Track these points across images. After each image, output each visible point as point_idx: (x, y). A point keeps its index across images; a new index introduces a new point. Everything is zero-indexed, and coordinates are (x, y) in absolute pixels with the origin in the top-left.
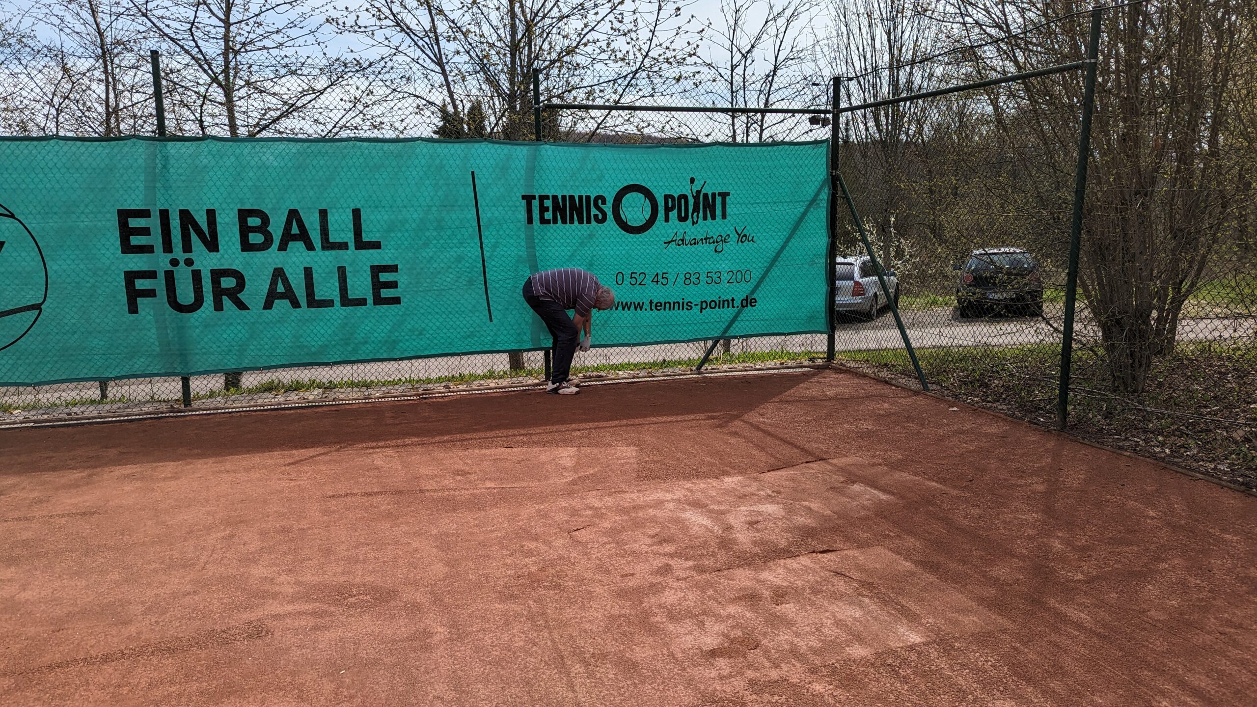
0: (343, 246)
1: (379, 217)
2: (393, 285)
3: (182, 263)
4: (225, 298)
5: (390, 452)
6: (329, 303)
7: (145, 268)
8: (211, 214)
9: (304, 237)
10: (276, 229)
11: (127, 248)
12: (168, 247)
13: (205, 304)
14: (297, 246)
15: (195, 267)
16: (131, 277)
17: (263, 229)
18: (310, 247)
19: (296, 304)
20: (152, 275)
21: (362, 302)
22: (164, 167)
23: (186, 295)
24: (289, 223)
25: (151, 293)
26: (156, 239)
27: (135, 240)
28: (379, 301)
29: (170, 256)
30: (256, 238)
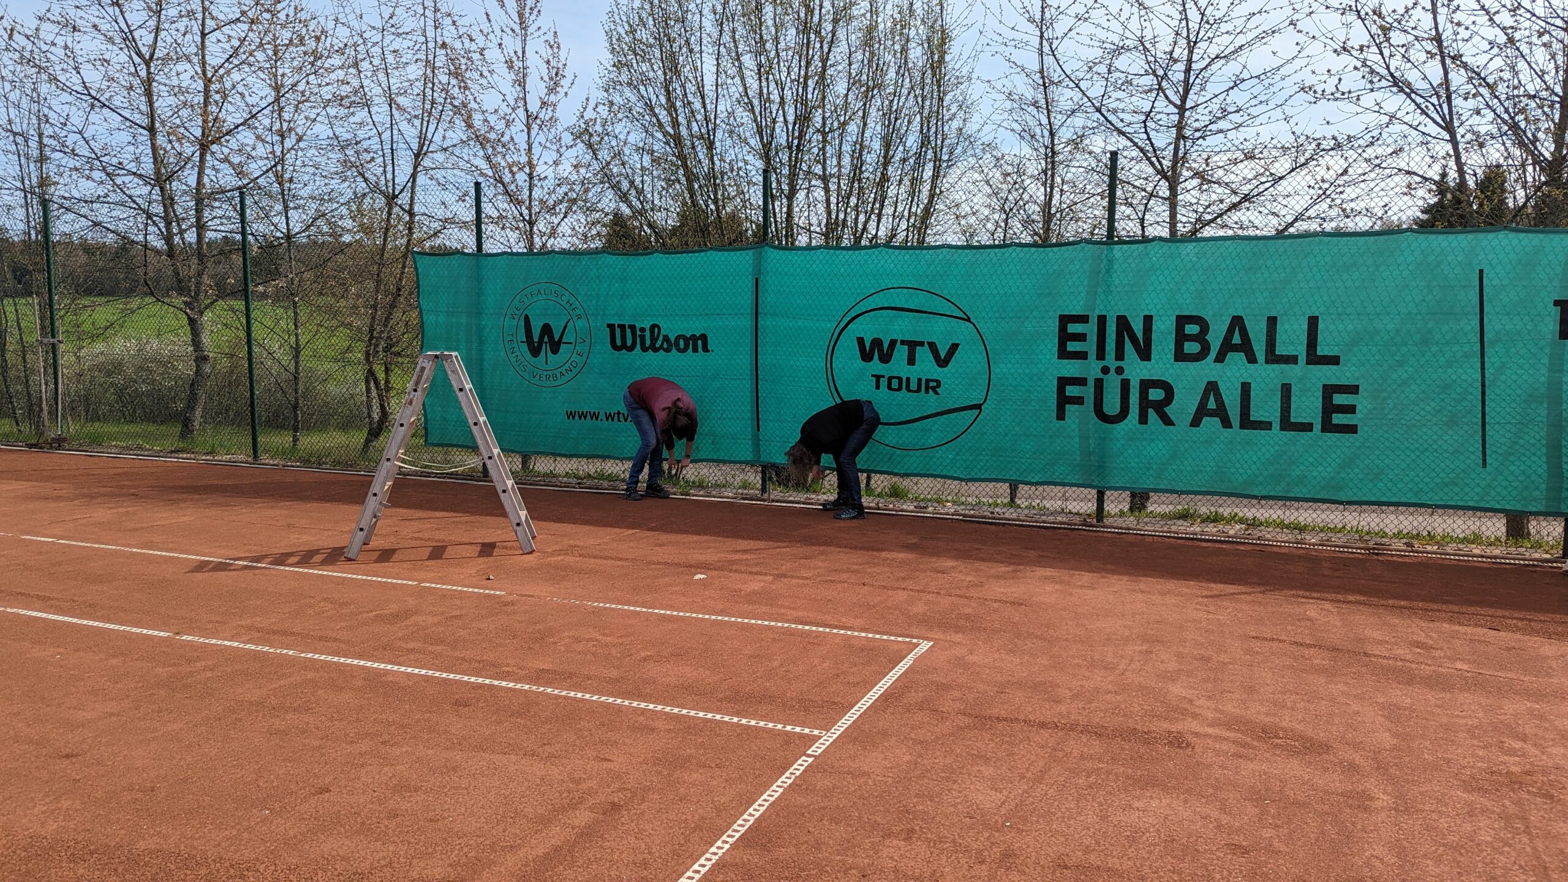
0: (1292, 360)
1: (1341, 327)
2: (1351, 409)
3: (1112, 371)
4: (1151, 411)
5: (1328, 605)
6: (1266, 426)
7: (1077, 375)
8: (1148, 320)
9: (1246, 347)
10: (1215, 339)
11: (1064, 354)
12: (1101, 355)
13: (1129, 417)
14: (1237, 359)
15: (1124, 376)
16: (1063, 382)
17: (1201, 338)
18: (1252, 359)
19: (1226, 423)
20: (1081, 382)
21: (1307, 427)
22: (1108, 272)
23: (1112, 405)
24: (1230, 331)
25: (1079, 401)
26: (1090, 346)
27: (1072, 346)
28: (1328, 426)
29: (1101, 364)
30: (1192, 347)
